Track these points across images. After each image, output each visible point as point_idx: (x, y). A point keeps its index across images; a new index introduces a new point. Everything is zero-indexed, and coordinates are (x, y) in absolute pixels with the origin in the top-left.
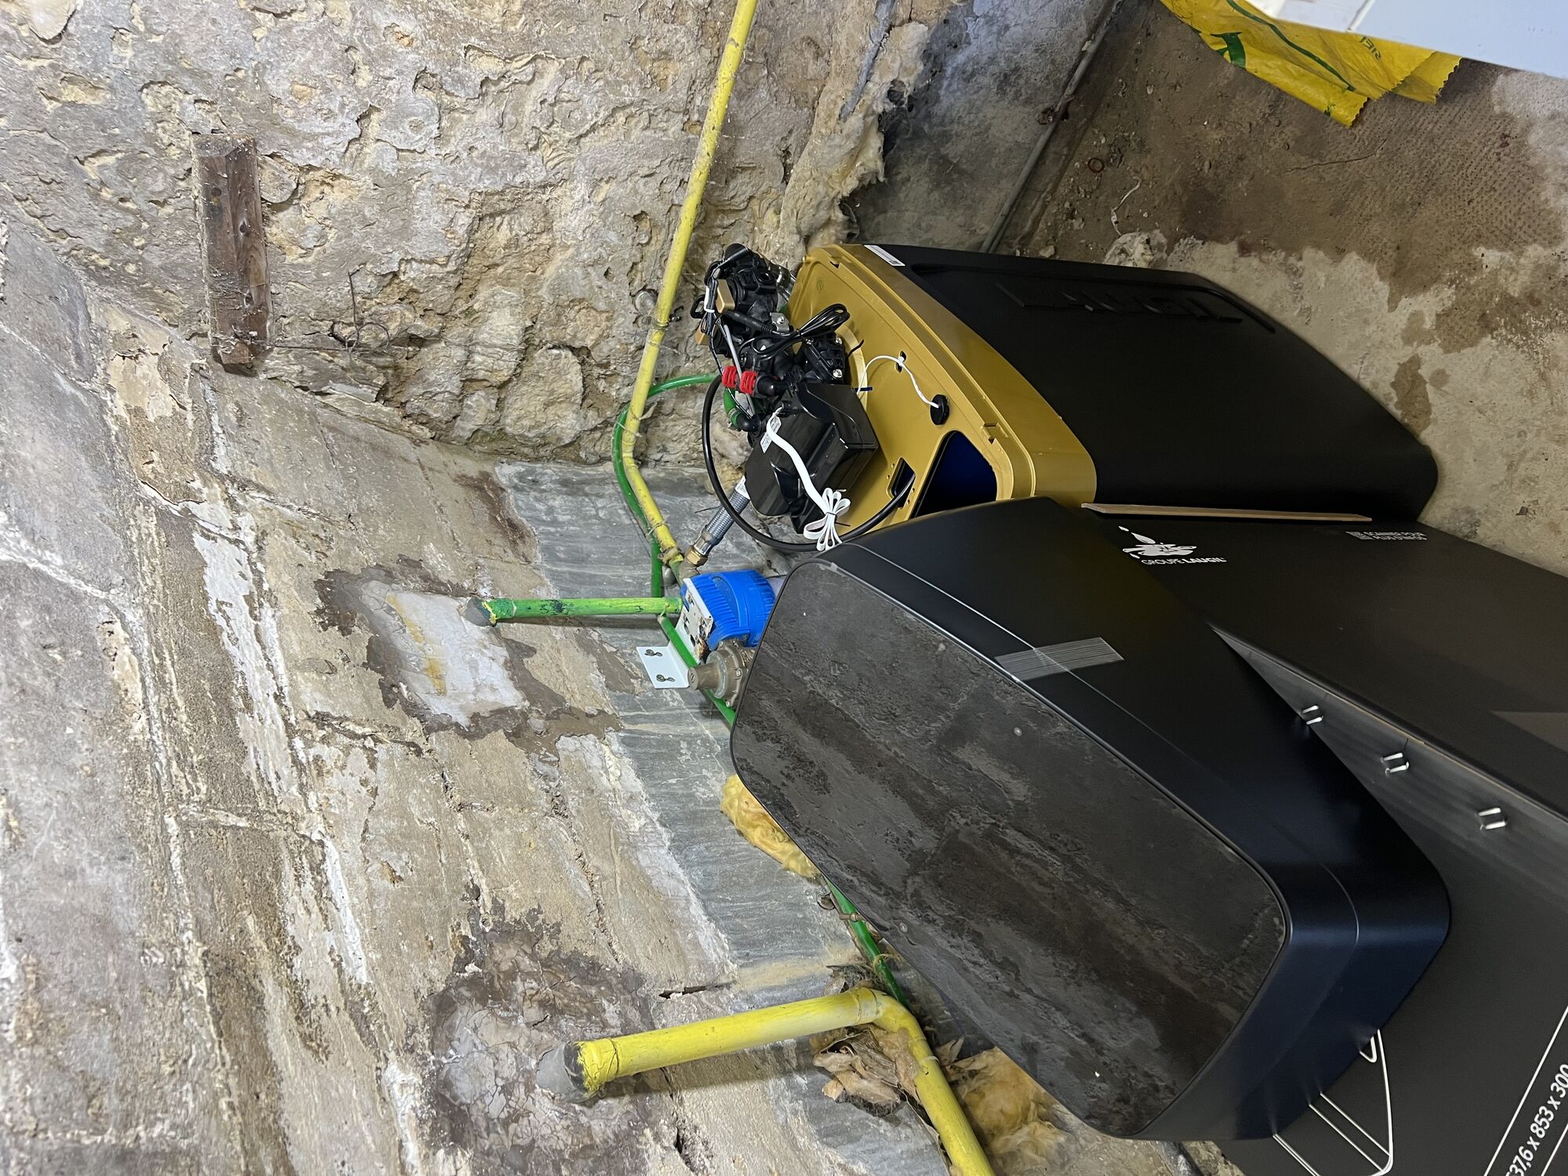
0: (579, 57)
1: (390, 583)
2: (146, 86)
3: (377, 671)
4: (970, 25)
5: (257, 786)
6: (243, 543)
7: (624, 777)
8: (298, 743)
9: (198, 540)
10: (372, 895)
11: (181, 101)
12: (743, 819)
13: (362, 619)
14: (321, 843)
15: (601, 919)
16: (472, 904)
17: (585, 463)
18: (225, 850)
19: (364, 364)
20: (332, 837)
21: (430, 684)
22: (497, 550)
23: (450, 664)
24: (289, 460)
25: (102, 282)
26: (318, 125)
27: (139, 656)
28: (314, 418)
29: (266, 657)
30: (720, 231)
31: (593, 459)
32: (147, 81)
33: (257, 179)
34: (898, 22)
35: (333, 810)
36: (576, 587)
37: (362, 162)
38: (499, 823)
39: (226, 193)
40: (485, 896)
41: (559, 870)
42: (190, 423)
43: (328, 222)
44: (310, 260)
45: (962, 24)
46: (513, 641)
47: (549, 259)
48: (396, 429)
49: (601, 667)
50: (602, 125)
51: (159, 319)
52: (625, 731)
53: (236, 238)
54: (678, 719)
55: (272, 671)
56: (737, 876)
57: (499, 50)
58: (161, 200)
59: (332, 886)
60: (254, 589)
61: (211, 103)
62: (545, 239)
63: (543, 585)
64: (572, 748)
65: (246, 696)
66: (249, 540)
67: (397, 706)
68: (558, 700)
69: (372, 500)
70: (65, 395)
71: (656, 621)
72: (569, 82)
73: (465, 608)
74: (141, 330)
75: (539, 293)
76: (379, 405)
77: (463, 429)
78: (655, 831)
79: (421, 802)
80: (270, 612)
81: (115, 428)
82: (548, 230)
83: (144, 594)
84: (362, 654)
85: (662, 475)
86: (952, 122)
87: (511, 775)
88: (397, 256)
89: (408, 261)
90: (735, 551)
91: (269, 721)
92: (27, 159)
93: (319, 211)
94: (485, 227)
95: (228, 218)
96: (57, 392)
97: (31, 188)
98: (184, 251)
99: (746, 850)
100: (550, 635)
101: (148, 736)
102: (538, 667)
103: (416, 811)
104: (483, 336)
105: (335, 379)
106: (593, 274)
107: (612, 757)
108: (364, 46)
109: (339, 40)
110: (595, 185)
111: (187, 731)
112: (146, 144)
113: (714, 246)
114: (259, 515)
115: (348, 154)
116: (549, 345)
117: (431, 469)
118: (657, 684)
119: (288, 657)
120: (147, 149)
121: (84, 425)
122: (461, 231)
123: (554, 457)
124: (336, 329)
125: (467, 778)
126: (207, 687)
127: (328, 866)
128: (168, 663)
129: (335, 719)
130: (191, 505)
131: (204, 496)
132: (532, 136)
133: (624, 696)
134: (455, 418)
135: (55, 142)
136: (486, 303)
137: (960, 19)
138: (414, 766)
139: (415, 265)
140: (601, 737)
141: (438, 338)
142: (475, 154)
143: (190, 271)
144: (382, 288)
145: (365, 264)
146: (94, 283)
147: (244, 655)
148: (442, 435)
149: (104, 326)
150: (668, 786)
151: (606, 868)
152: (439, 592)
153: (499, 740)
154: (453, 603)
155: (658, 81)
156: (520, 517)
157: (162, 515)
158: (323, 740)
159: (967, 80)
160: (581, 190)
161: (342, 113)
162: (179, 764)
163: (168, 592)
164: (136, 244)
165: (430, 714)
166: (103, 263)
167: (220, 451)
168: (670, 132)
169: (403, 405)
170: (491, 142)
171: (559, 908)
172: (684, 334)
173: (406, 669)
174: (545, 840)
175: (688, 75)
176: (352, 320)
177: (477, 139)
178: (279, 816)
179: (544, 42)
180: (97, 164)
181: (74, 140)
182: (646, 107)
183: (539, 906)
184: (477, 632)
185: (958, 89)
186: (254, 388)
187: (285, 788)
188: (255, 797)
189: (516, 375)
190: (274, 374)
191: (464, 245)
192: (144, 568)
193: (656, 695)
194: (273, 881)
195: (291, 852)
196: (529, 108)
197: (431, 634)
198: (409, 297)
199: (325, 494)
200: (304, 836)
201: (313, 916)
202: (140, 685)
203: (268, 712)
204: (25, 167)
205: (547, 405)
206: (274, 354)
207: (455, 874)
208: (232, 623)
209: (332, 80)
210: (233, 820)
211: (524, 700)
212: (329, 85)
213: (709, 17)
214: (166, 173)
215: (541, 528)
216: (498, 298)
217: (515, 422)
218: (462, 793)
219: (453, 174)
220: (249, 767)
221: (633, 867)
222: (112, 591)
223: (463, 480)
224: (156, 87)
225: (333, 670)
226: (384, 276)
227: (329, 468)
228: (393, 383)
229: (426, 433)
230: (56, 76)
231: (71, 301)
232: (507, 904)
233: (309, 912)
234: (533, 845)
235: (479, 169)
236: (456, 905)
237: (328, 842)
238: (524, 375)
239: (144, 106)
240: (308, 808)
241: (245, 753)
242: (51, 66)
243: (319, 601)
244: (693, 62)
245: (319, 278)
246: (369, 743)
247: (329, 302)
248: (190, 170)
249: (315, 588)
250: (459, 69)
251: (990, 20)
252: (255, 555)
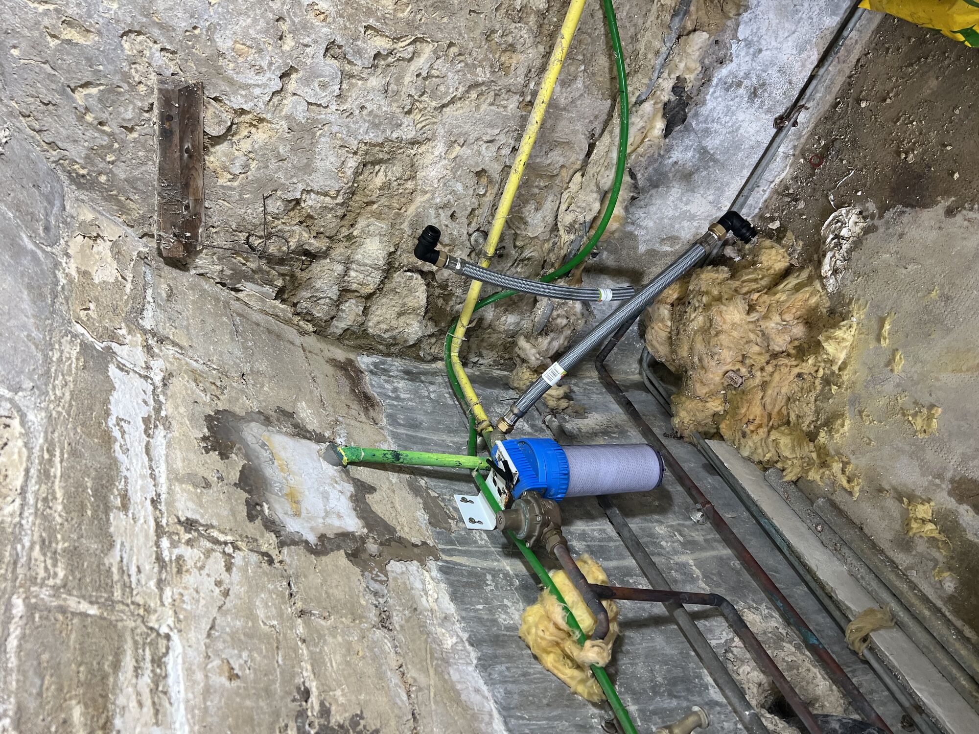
0: (448, 42)
1: (267, 426)
2: (126, 34)
3: (246, 491)
4: (734, 46)
5: (116, 577)
6: (152, 379)
7: (441, 600)
8: (165, 543)
9: (113, 370)
10: (207, 691)
11: (151, 48)
12: (538, 645)
13: (239, 449)
14: (168, 637)
15: (415, 728)
16: (301, 706)
17: (422, 360)
18: (68, 636)
19: (268, 269)
20: (180, 631)
21: (288, 507)
22: (353, 412)
23: (307, 493)
24: (202, 329)
25: (80, 186)
26: (250, 77)
27: (30, 450)
28: (227, 305)
29: (151, 468)
30: (536, 191)
31: (429, 358)
32: (127, 29)
33: (202, 115)
34: (685, 33)
35: (185, 606)
36: (410, 445)
37: (281, 111)
38: (333, 630)
39: (176, 120)
40: (314, 700)
41: (381, 679)
42: (128, 290)
43: (251, 155)
44: (236, 184)
45: (728, 45)
46: (359, 480)
47: (411, 201)
48: (288, 322)
49: (426, 508)
50: (460, 99)
51: (121, 220)
52: (442, 561)
53: (181, 157)
54: (485, 555)
55: (154, 479)
56: (533, 696)
57: (391, 30)
58: (130, 126)
59: (171, 680)
60: (153, 413)
61: (173, 53)
62: (410, 185)
63: (386, 441)
64: (399, 571)
65: (125, 497)
66: (158, 378)
67: (258, 522)
68: (391, 530)
69: (262, 366)
70: (26, 248)
71: (470, 476)
72: (438, 61)
73: (324, 451)
74: (104, 223)
75: (402, 227)
76: (277, 303)
77: (337, 327)
78: (465, 650)
79: (266, 606)
80: (163, 433)
81: (63, 281)
82: (412, 178)
83: (50, 402)
84: (235, 476)
85: (478, 373)
86: (713, 121)
87: (347, 589)
88: (300, 187)
89: (308, 192)
90: (530, 430)
91: (142, 521)
92: (32, 84)
93: (246, 145)
94: (366, 173)
95: (176, 139)
96: (19, 245)
97: (33, 107)
98: (144, 168)
99: (540, 673)
100: (388, 479)
101: (17, 519)
102: (377, 502)
103: (261, 613)
104: (358, 257)
105: (247, 278)
106: (443, 215)
107: (431, 582)
108: (290, 18)
109: (272, 11)
110: (451, 145)
111: (59, 520)
112: (122, 80)
113: (532, 202)
114: (170, 362)
115: (271, 103)
116: (405, 268)
117: (310, 352)
118: (469, 525)
119: (170, 470)
120: (121, 84)
121: (36, 273)
122: (349, 172)
123: (401, 355)
124: (250, 240)
125: (310, 588)
126: (89, 485)
127: (170, 660)
128: (57, 460)
129: (203, 525)
130: (114, 345)
131: (127, 341)
132: (408, 102)
133: (442, 533)
134: (332, 318)
135: (53, 72)
136: (363, 231)
137: (727, 41)
138: (265, 573)
139: (313, 196)
140: (423, 564)
141: (325, 254)
142: (365, 112)
143: (146, 185)
144: (287, 211)
145: (276, 191)
146: (74, 187)
147: (131, 463)
148: (321, 330)
149: (75, 215)
150: (476, 610)
151: (422, 680)
152: (305, 437)
153: (339, 559)
154: (314, 447)
155: (504, 68)
156: (373, 392)
157: (86, 348)
158: (189, 542)
159: (727, 90)
160: (440, 148)
161: (270, 69)
162: (42, 549)
163: (74, 403)
164: (108, 159)
165: (285, 531)
166: (83, 172)
167: (148, 313)
168: (509, 108)
169: (295, 305)
170: (378, 104)
171: (380, 715)
172: (503, 268)
173: (270, 492)
174: (371, 650)
175: (526, 64)
176: (262, 233)
177: (367, 101)
178: (132, 607)
179: (424, 28)
180: (85, 93)
181: (69, 72)
182: (493, 88)
183: (362, 712)
184: (332, 471)
185: (720, 96)
186: (184, 279)
187: (143, 582)
188: (112, 587)
189: (380, 289)
190: (201, 271)
191: (350, 184)
192: (57, 382)
193: (468, 534)
194: (111, 671)
195: (136, 643)
196: (407, 79)
197: (294, 467)
198: (307, 221)
199: (226, 357)
200: (152, 629)
201: (145, 709)
202: (23, 473)
203: (143, 513)
204: (32, 91)
205: (400, 314)
206: (202, 255)
207: (289, 675)
208: (126, 436)
209: (264, 42)
210: (84, 607)
211: (363, 527)
212: (262, 46)
213: (546, 21)
214: (135, 105)
215: (388, 401)
216: (372, 228)
217: (376, 325)
218: (304, 601)
219: (348, 126)
220: (112, 560)
221: (445, 681)
222: (20, 394)
223: (333, 362)
224: (133, 36)
225: (208, 485)
226: (290, 201)
227: (233, 339)
228: (290, 287)
229: (310, 327)
230: (59, 18)
231: (52, 193)
232: (333, 708)
233: (140, 704)
234: (361, 654)
235: (367, 124)
236: (286, 706)
237: (175, 636)
238: (385, 289)
239: (123, 50)
240: (161, 601)
241: (112, 546)
242: (56, 10)
243: (206, 430)
244: (532, 55)
245: (242, 199)
246: (229, 549)
247: (247, 218)
248: (152, 104)
249: (205, 420)
250: (359, 43)
251: (749, 44)
252: (159, 390)
